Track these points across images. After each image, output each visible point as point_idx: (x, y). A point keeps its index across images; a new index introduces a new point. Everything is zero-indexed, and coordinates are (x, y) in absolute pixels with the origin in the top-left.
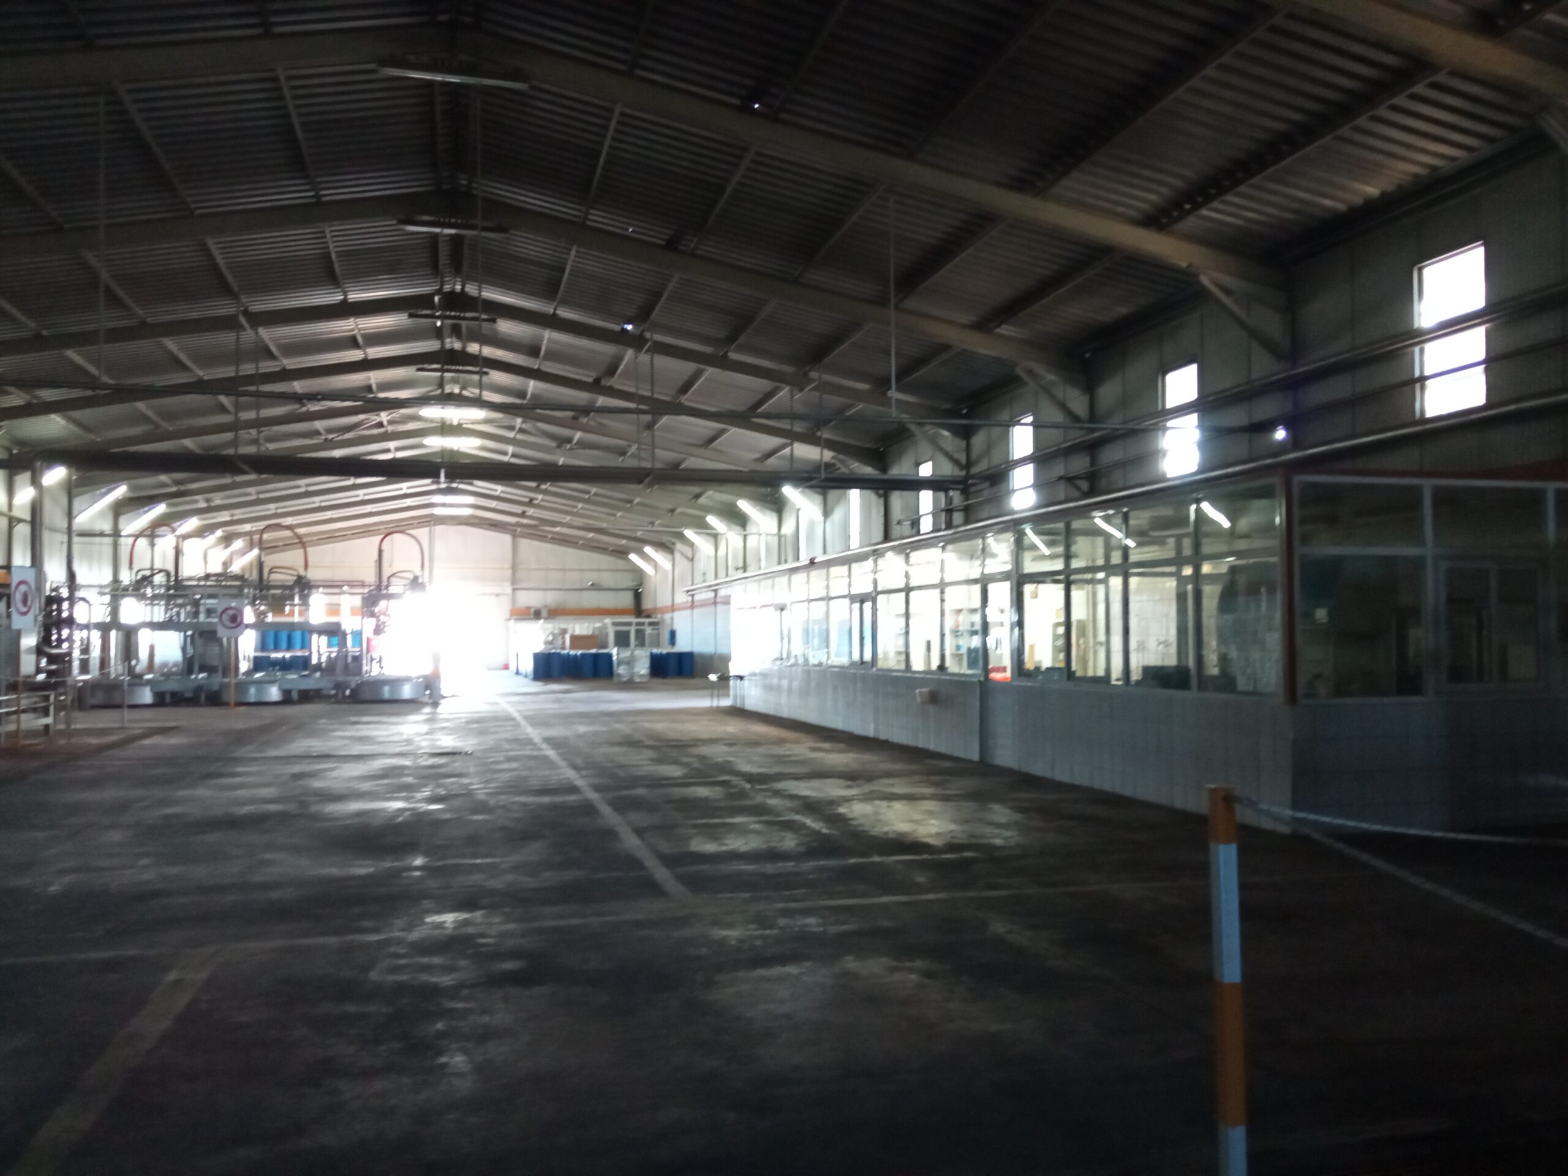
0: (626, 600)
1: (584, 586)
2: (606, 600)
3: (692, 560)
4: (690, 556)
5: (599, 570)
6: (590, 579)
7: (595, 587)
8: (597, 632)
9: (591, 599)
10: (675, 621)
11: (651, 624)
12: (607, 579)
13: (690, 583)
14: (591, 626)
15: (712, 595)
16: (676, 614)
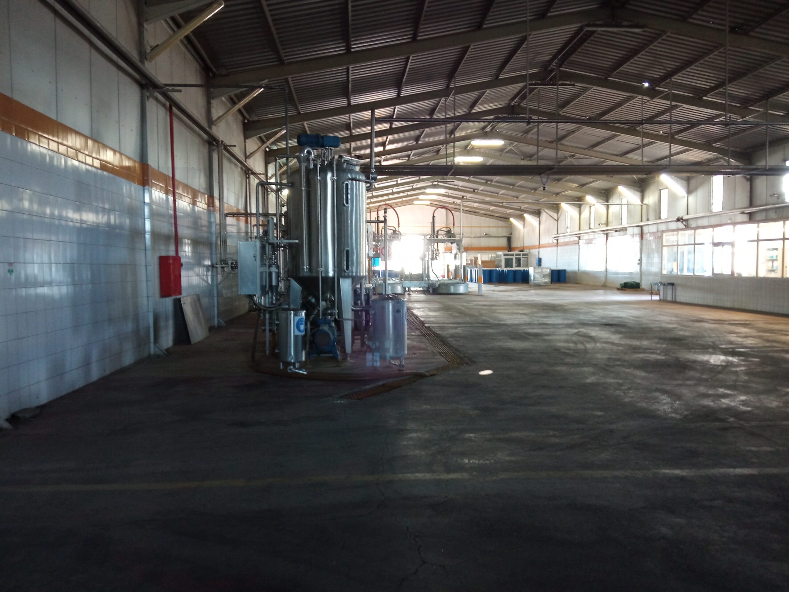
0: (503, 242)
1: (482, 235)
2: (493, 242)
3: (557, 220)
4: (556, 218)
5: (489, 227)
6: (485, 231)
7: (487, 236)
8: (493, 259)
9: (485, 242)
10: (540, 253)
11: (523, 255)
12: (493, 231)
13: (556, 232)
14: (490, 256)
15: (576, 239)
16: (541, 250)
